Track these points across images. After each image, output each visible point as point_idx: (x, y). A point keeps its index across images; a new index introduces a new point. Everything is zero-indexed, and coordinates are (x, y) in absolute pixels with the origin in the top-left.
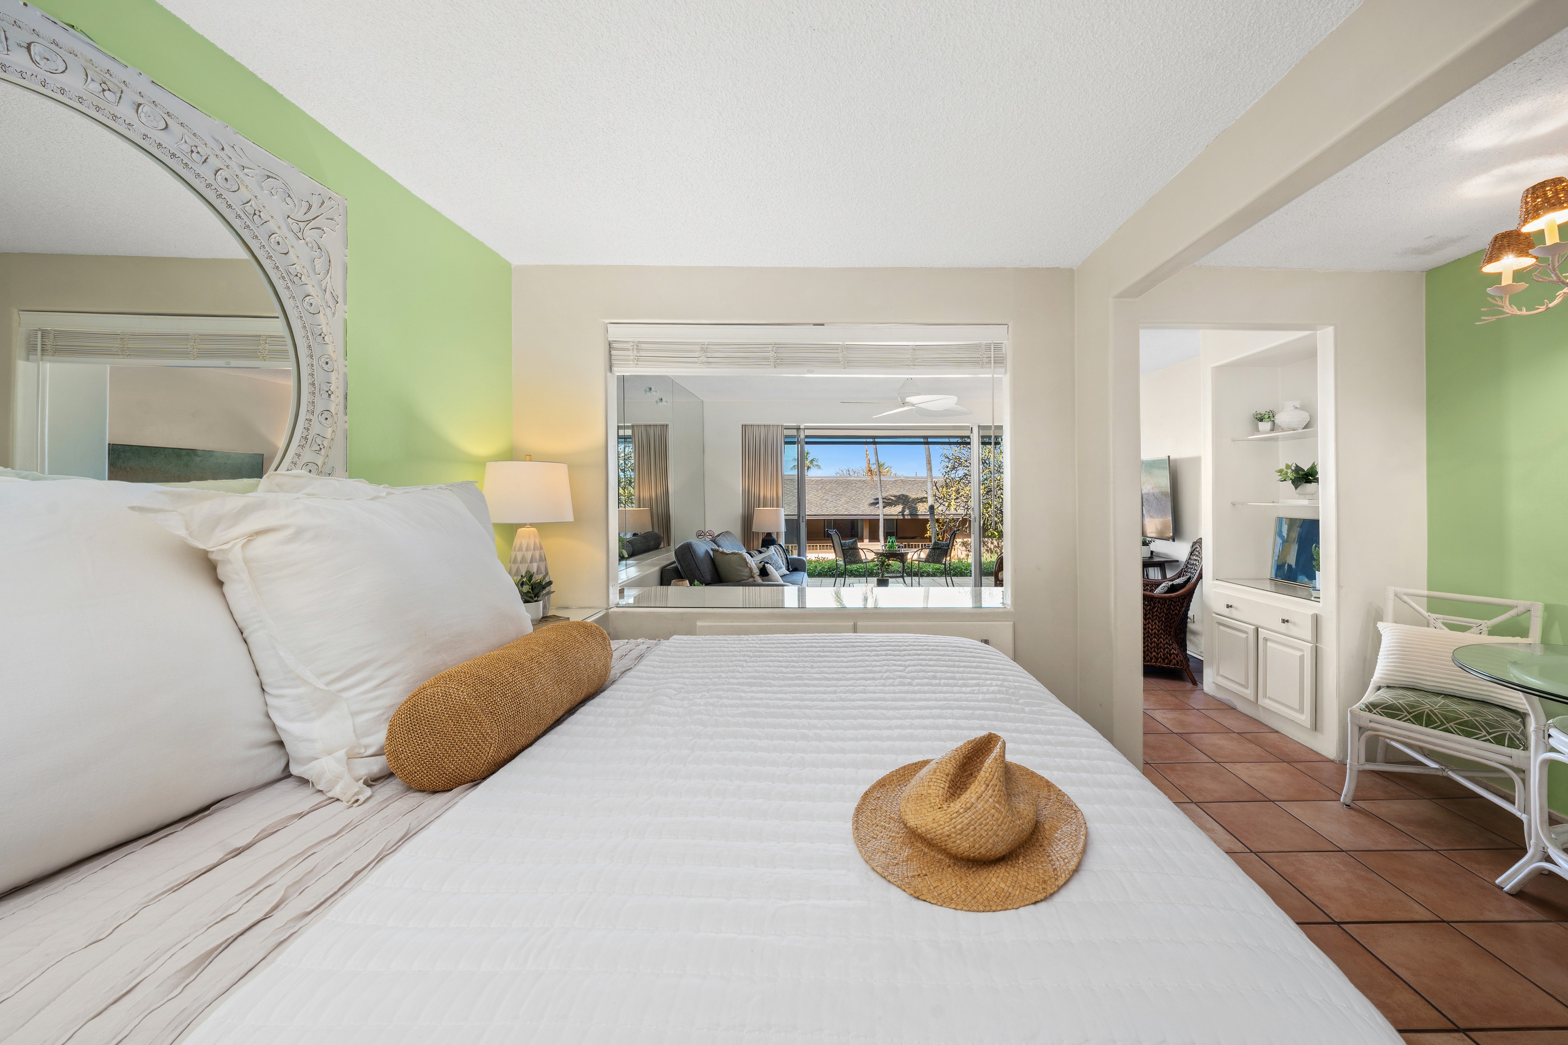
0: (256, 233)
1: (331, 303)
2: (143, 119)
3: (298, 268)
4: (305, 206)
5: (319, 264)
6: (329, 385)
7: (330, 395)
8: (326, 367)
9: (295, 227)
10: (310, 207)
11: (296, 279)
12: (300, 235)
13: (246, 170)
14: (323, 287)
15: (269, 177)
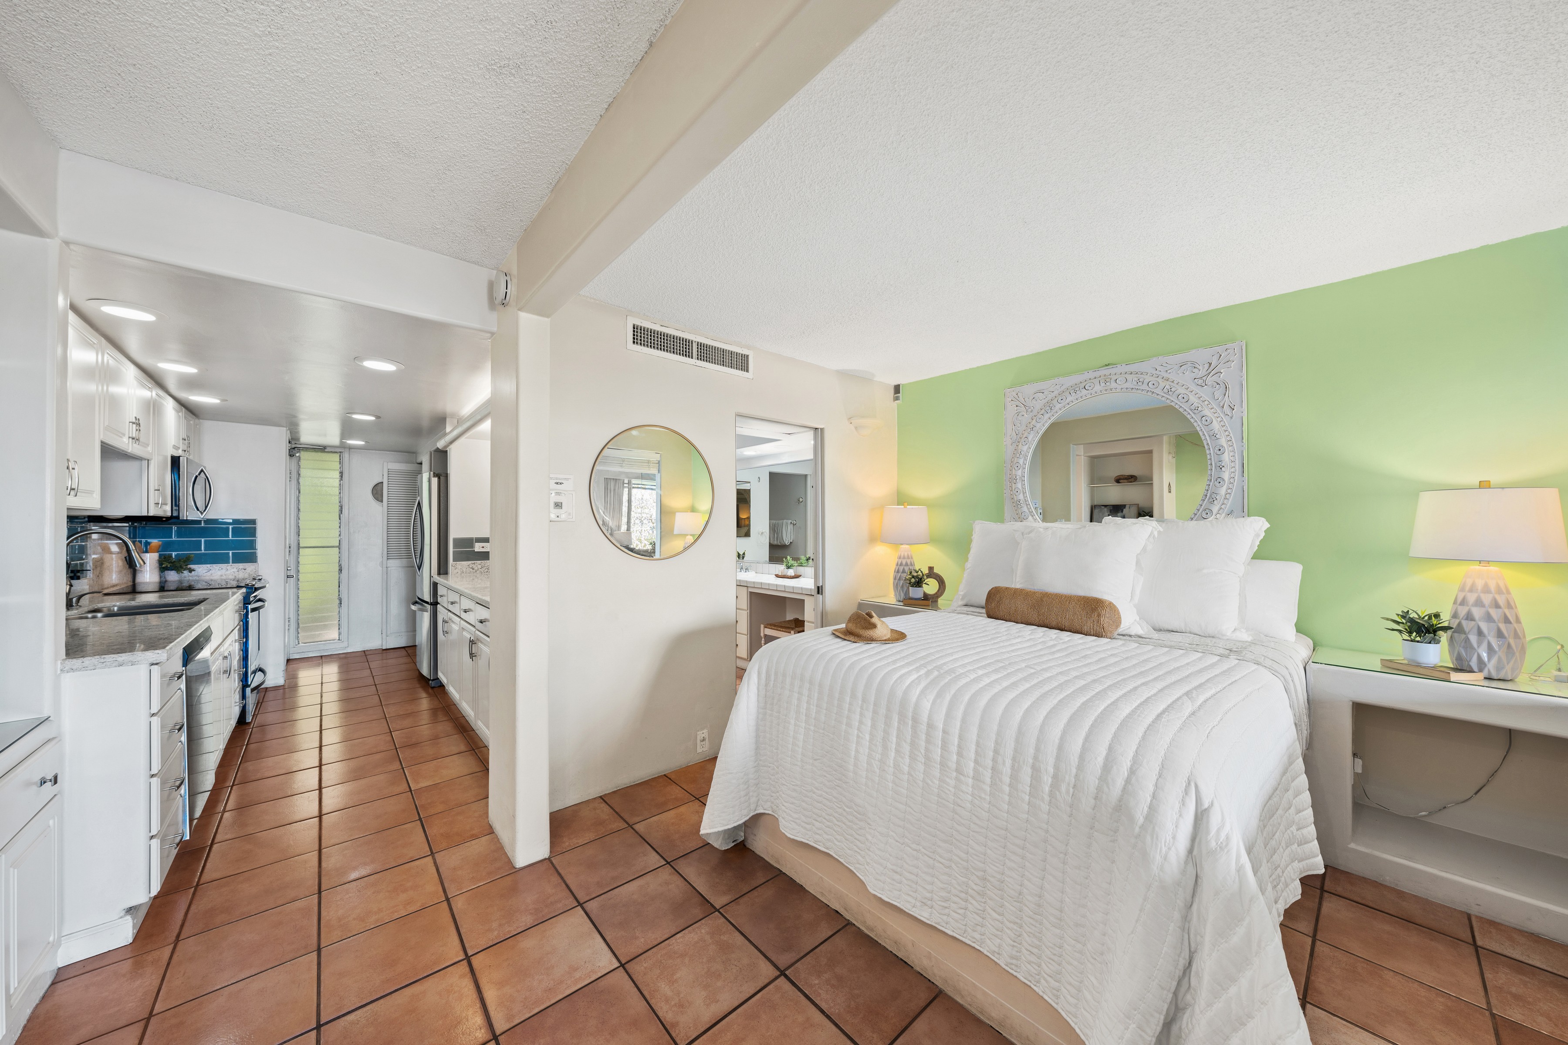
0: (1172, 399)
1: (1228, 411)
2: (1120, 383)
3: (1196, 405)
4: (1207, 366)
5: (1218, 394)
6: (1220, 463)
7: (1221, 468)
8: (1219, 453)
9: (1200, 382)
10: (1210, 364)
11: (1196, 411)
12: (1203, 385)
13: (1168, 372)
14: (1221, 405)
15: (1181, 366)
